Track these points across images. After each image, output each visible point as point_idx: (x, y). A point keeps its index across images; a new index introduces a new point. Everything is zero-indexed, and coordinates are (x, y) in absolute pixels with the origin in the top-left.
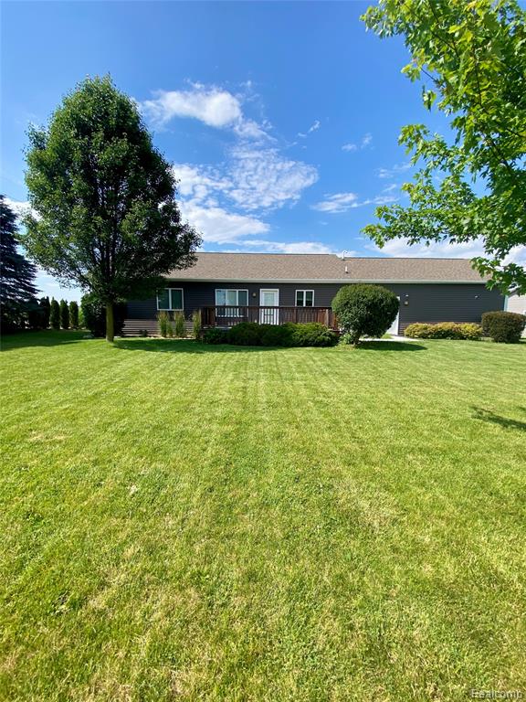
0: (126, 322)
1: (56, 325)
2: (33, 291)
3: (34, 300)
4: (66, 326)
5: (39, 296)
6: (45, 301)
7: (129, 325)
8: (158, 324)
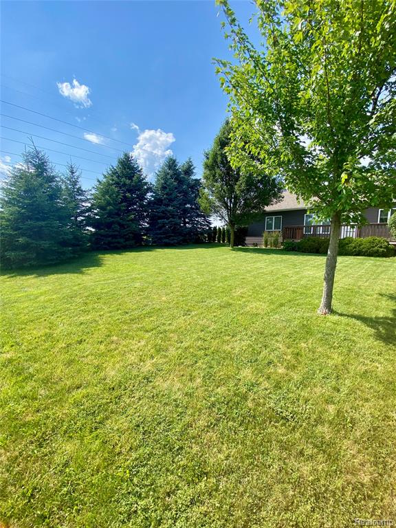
0: (247, 238)
1: (219, 241)
2: (210, 223)
3: (210, 228)
4: (224, 241)
5: (212, 226)
6: (215, 228)
7: (249, 240)
8: (263, 240)
